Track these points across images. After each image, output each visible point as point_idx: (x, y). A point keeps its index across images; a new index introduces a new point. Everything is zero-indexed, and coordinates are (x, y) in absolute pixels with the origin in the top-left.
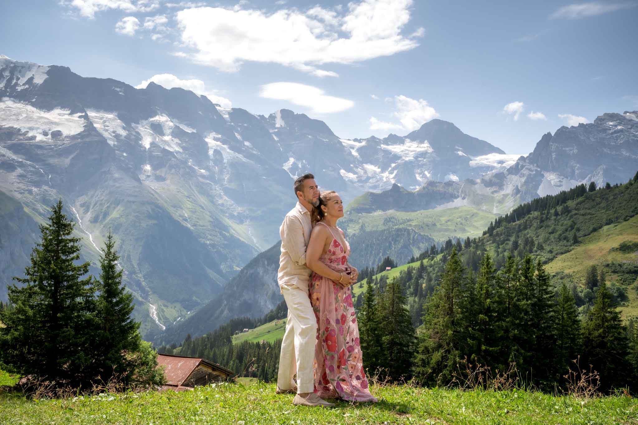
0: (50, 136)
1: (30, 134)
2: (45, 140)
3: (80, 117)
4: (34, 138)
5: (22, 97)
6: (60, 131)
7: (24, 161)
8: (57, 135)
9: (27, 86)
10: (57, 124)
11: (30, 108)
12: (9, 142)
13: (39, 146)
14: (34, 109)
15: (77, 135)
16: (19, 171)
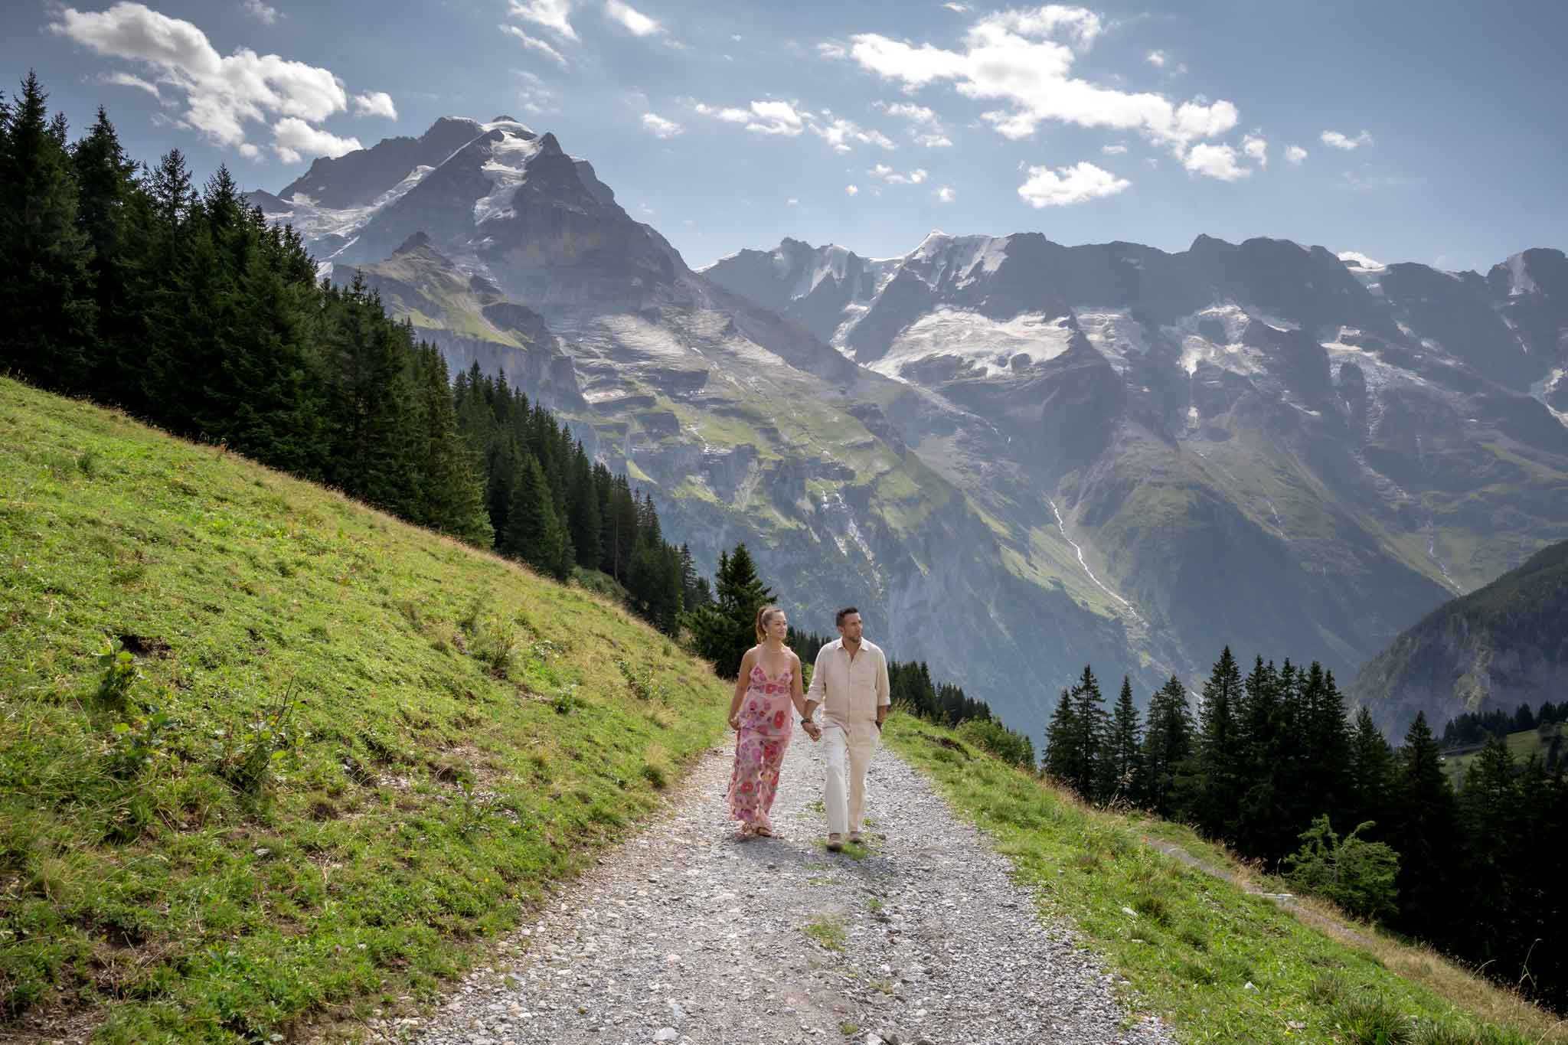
0: (1009, 366)
1: (977, 366)
2: (1002, 373)
3: (1062, 325)
4: (983, 371)
5: (964, 300)
6: (1025, 356)
7: (968, 414)
8: (1022, 361)
9: (973, 279)
10: (1021, 342)
11: (978, 318)
12: (945, 383)
13: (992, 386)
14: (984, 319)
15: (1056, 358)
16: (960, 432)
